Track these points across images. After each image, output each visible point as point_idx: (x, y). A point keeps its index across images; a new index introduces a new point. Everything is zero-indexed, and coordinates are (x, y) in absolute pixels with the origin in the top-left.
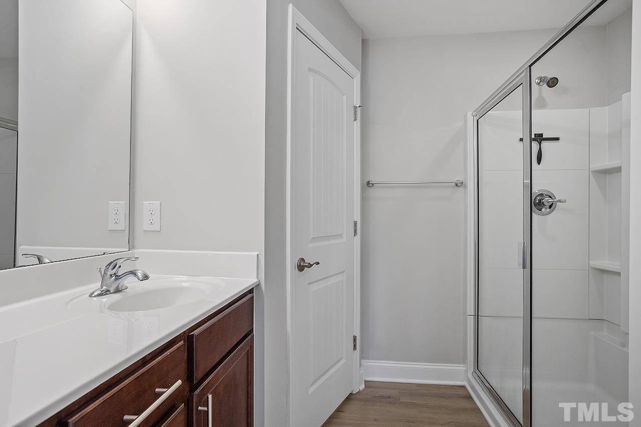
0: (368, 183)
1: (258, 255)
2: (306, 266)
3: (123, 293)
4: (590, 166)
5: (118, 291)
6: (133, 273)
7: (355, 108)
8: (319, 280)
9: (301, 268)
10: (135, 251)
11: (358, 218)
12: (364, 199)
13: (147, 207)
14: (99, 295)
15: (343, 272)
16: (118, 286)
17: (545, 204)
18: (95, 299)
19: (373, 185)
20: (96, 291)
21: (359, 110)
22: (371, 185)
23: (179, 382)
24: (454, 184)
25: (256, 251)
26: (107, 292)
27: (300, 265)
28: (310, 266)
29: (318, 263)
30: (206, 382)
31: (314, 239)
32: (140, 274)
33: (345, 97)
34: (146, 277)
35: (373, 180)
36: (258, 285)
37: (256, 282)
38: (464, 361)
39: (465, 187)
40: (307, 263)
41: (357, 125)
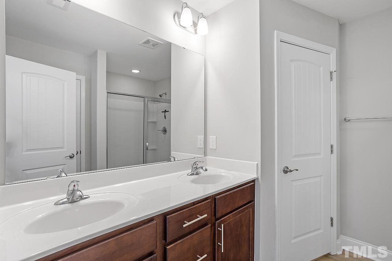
1: (257, 164)
2: (288, 171)
3: (198, 175)
5: (197, 174)
6: (202, 168)
7: (331, 73)
9: (285, 172)
10: (207, 157)
11: (334, 143)
13: (211, 139)
14: (190, 175)
15: (321, 176)
16: (197, 172)
18: (189, 176)
19: (349, 120)
20: (190, 173)
23: (206, 215)
25: (257, 162)
26: (193, 174)
27: (285, 170)
29: (297, 170)
30: (223, 219)
31: (296, 156)
32: (204, 169)
33: (321, 68)
34: (206, 170)
36: (258, 179)
37: (256, 177)
41: (333, 84)
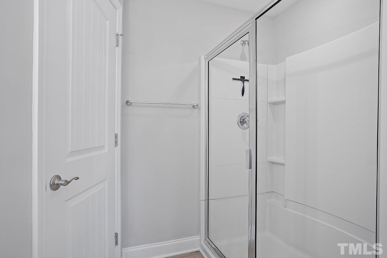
0: (127, 102)
2: (62, 184)
4: (268, 100)
7: (117, 35)
8: (78, 194)
9: (55, 187)
11: (118, 131)
12: (124, 115)
15: (104, 180)
17: (246, 122)
19: (131, 103)
21: (120, 38)
22: (129, 104)
24: (191, 106)
27: (54, 184)
28: (68, 183)
29: (78, 178)
35: (131, 100)
38: (198, 233)
39: (199, 109)
40: (63, 181)
41: (119, 50)
